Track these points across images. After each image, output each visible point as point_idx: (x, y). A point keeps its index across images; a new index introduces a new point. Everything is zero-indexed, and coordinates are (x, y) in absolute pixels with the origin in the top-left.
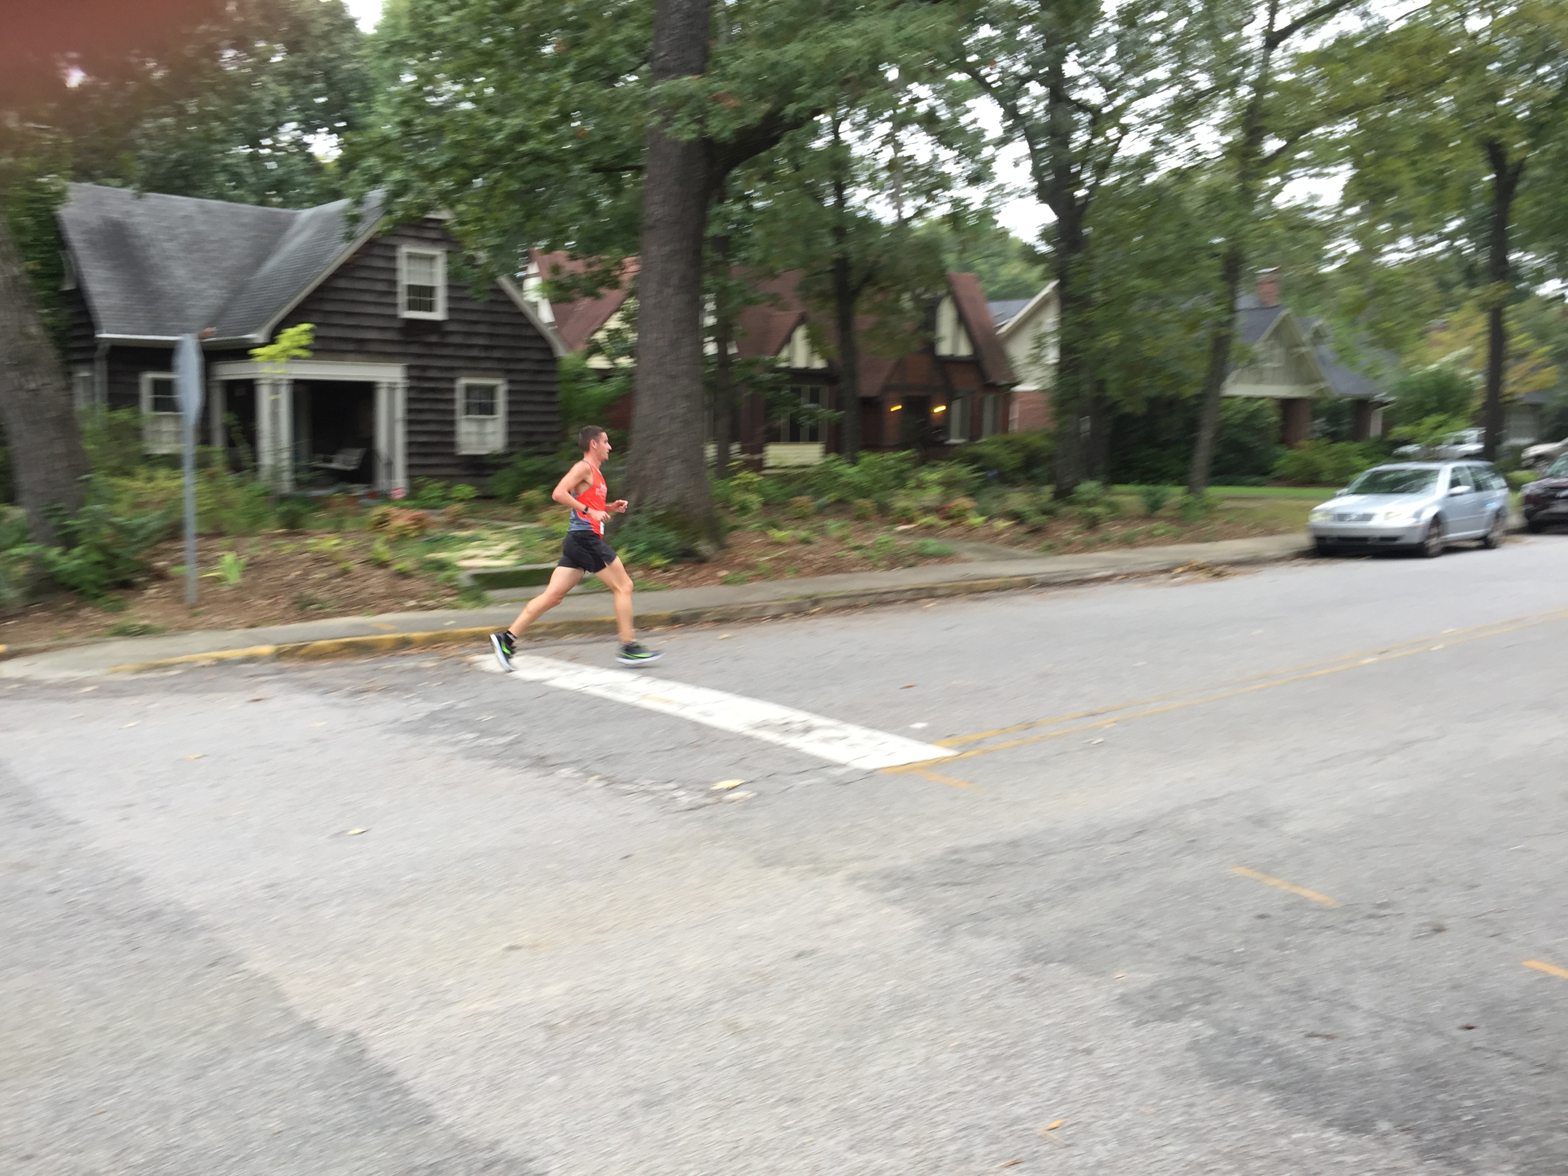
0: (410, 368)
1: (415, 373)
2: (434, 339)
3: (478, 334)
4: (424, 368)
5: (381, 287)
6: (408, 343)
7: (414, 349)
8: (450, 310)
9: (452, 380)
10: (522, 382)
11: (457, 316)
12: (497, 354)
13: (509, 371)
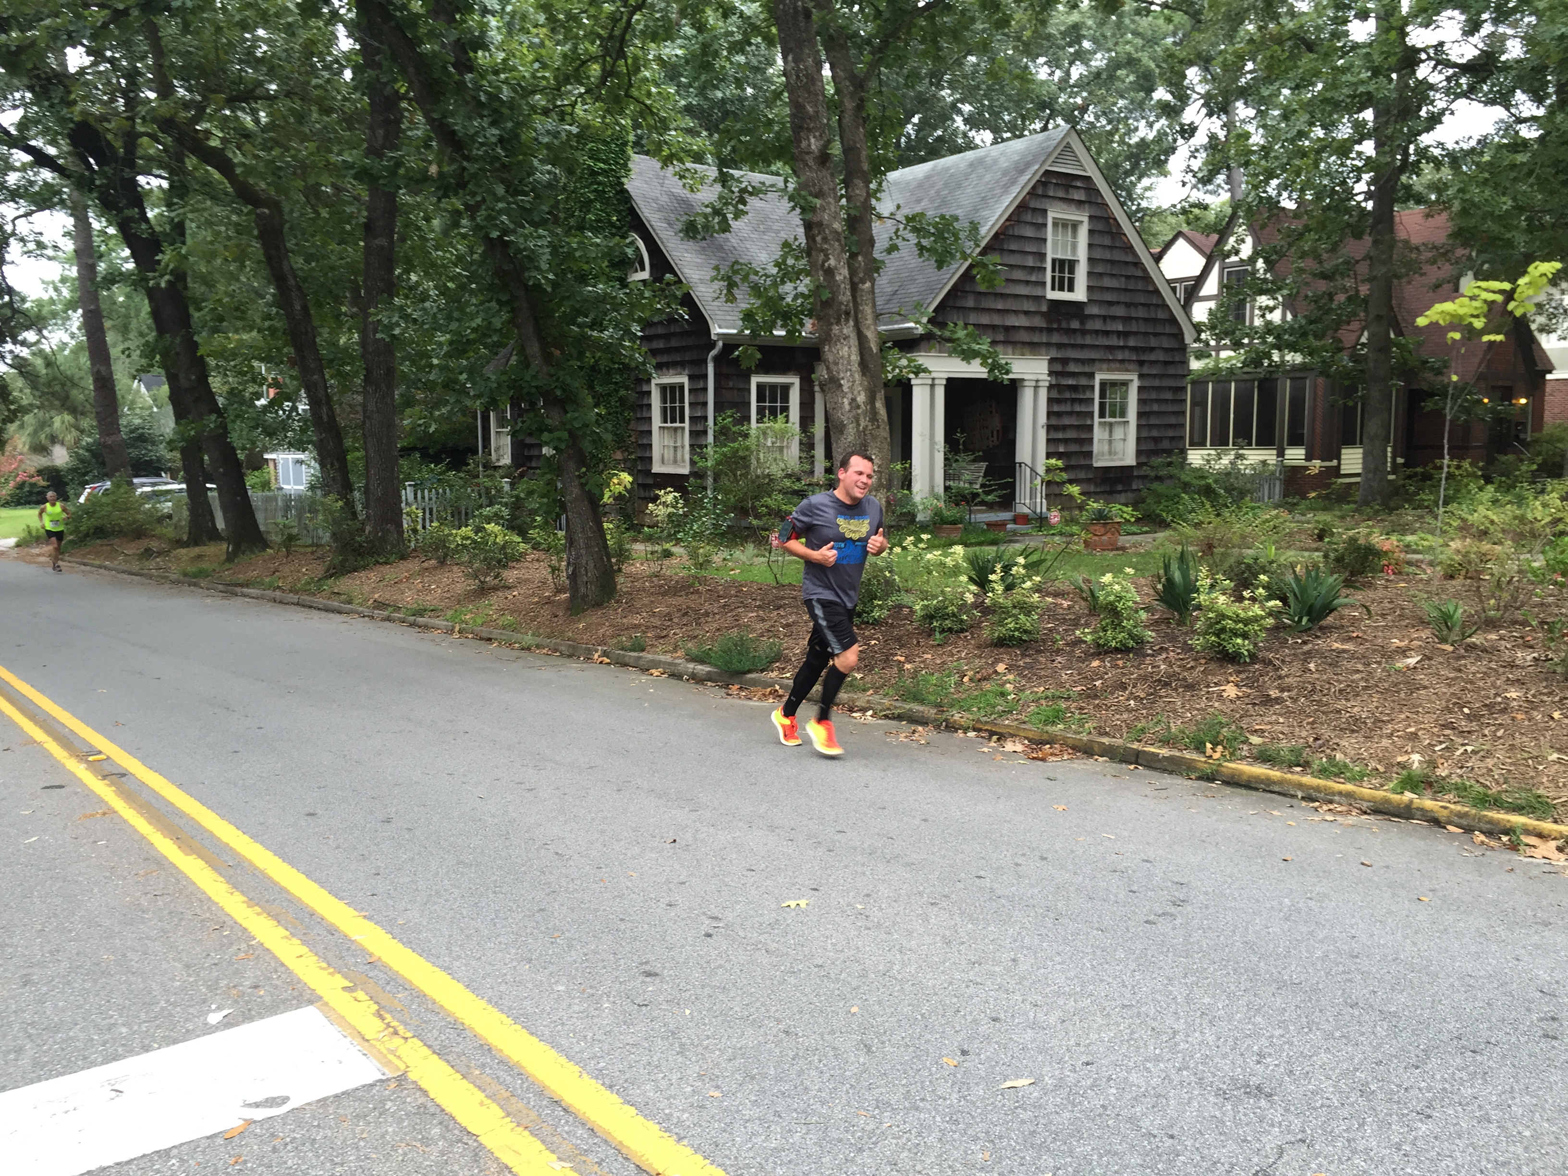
0: (1051, 361)
1: (1058, 368)
2: (1075, 325)
3: (1114, 318)
4: (1065, 361)
5: (1030, 262)
6: (1050, 330)
7: (1056, 338)
8: (1090, 288)
9: (1092, 376)
10: (1155, 376)
11: (1098, 296)
12: (1131, 343)
13: (1141, 363)
